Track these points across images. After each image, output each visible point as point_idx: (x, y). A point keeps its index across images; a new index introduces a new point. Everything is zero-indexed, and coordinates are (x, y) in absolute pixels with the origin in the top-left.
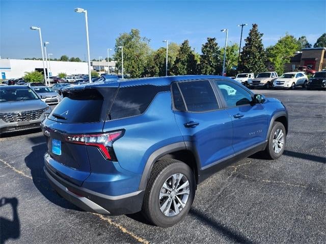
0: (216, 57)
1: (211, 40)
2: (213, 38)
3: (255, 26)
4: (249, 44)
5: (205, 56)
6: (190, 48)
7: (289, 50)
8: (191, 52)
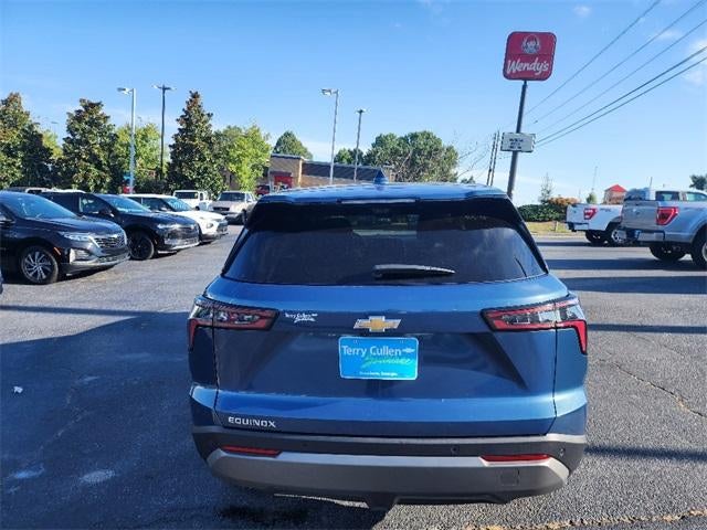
0: (108, 147)
1: (91, 107)
2: (94, 102)
3: (195, 96)
4: (186, 130)
5: (79, 142)
6: (28, 114)
7: (260, 153)
8: (31, 127)
